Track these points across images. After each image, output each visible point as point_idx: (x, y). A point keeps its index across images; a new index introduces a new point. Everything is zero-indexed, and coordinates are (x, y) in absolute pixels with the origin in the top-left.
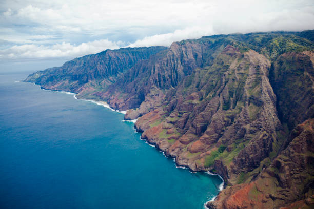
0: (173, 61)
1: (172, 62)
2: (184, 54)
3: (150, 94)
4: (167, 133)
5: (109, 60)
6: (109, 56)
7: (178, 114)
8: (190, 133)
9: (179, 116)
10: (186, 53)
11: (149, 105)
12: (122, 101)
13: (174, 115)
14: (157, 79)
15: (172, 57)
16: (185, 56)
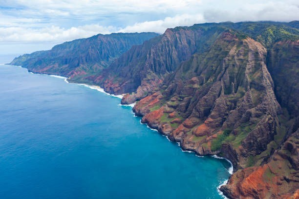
0: (168, 46)
1: (167, 48)
2: (178, 40)
3: (146, 79)
4: (170, 117)
5: (101, 45)
6: (100, 40)
7: (179, 98)
8: (193, 117)
9: (180, 101)
10: (180, 40)
11: (145, 89)
12: (117, 85)
13: (175, 99)
14: (153, 63)
15: (166, 43)
16: (179, 42)
